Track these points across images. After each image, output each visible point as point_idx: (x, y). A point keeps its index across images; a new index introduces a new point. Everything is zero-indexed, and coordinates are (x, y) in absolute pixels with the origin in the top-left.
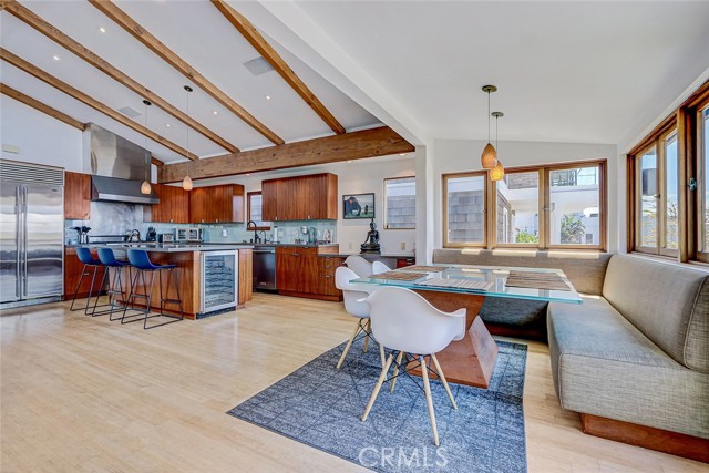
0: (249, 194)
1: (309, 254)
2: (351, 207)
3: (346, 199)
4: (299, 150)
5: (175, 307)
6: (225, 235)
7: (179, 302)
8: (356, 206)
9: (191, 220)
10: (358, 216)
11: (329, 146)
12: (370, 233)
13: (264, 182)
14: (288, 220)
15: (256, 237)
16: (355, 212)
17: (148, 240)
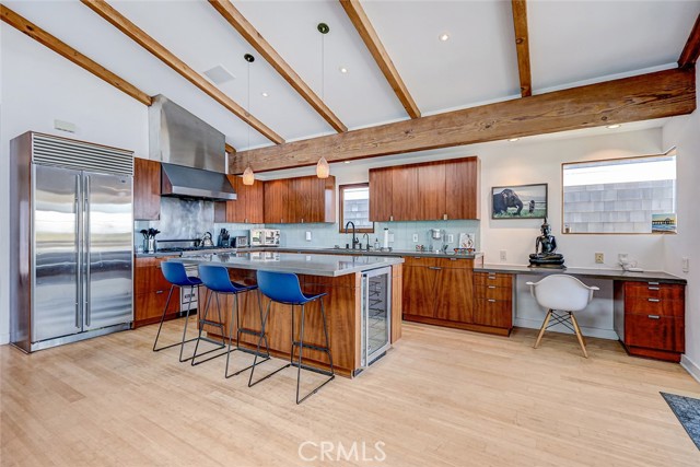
0: (341, 187)
1: (458, 269)
2: (504, 204)
3: (497, 192)
4: (452, 124)
5: (321, 356)
6: (309, 238)
7: (326, 349)
8: (515, 202)
9: (266, 220)
10: (517, 215)
11: (506, 114)
12: (540, 239)
13: (371, 171)
14: (410, 220)
15: (355, 242)
16: (515, 210)
17: (220, 245)
